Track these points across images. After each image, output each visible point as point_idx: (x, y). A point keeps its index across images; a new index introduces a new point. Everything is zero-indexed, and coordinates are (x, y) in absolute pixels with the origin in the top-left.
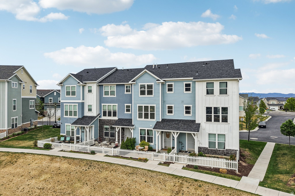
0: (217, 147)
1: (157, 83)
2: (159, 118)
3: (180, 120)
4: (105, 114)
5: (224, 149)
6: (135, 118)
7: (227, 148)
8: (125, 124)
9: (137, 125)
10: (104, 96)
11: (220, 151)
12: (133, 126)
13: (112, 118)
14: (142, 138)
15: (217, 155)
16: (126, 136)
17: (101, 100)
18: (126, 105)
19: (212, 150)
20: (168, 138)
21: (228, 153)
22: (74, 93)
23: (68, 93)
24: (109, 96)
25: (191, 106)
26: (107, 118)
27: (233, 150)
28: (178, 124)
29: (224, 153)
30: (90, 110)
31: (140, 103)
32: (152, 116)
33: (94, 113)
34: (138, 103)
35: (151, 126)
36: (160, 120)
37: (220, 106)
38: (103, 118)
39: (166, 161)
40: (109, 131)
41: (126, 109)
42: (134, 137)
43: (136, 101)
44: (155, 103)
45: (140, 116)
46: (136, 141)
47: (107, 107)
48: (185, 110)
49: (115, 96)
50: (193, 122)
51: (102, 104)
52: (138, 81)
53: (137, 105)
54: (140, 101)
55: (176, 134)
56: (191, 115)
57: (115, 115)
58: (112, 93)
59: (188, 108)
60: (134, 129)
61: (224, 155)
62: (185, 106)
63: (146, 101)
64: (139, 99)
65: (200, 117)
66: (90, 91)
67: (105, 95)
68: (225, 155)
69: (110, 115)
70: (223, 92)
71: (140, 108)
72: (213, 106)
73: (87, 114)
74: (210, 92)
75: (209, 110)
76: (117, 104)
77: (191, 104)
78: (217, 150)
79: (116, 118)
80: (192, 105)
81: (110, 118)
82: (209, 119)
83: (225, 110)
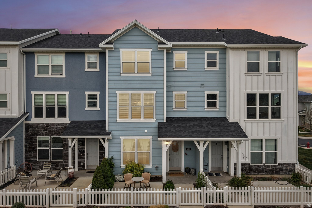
0: (264, 161)
1: (158, 49)
2: (162, 115)
3: (201, 119)
4: (39, 113)
5: (275, 162)
6: (113, 118)
7: (279, 161)
9: (117, 132)
10: (36, 76)
11: (269, 166)
12: (109, 133)
13: (56, 120)
15: (265, 174)
16: (87, 154)
17: (30, 84)
18: (87, 93)
19: (256, 167)
20: (175, 153)
21: (282, 170)
24: (50, 76)
25: (217, 93)
26: (44, 120)
27: (289, 164)
29: (276, 169)
30: (2, 104)
31: (123, 87)
33: (13, 112)
34: (119, 87)
35: (146, 131)
36: (165, 121)
37: (269, 91)
38: (35, 121)
39: (208, 204)
41: (87, 101)
42: (111, 156)
43: (113, 85)
44: (154, 87)
46: (116, 164)
47: (44, 97)
48: (206, 101)
49: (64, 76)
50: (224, 121)
51: (33, 93)
52: (117, 44)
53: (117, 92)
54: (123, 85)
55: (202, 144)
56: (217, 109)
57: (62, 112)
58: (56, 69)
59: (212, 97)
60: (109, 140)
61: (275, 174)
62: (207, 93)
63: (136, 83)
64: (122, 79)
65: (236, 111)
66: (2, 64)
67: (39, 73)
68: (277, 173)
69: (50, 113)
72: (258, 91)
74: (253, 68)
75: (251, 98)
76: (67, 93)
77: (217, 90)
78: (265, 166)
79: (66, 121)
80: (219, 92)
81: (50, 121)
82: (251, 114)
83: (277, 98)
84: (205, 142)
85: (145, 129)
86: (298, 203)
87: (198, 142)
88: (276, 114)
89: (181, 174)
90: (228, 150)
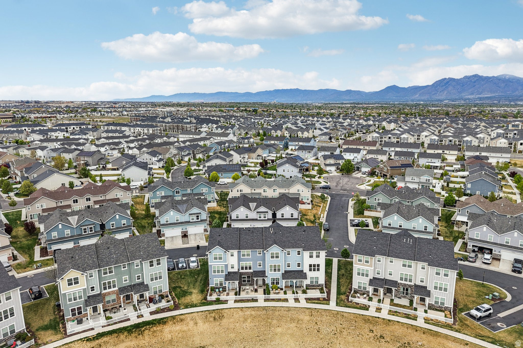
0: (314, 283)
1: (282, 252)
2: (282, 271)
3: (295, 271)
4: (242, 268)
5: (317, 284)
6: (268, 272)
7: (319, 283)
8: (261, 276)
9: (269, 276)
10: (242, 257)
12: (267, 277)
13: (248, 271)
14: (273, 283)
15: (313, 287)
17: (239, 260)
18: (258, 262)
21: (319, 286)
22: (220, 258)
23: (216, 258)
24: (246, 257)
26: (244, 271)
27: (322, 284)
28: (294, 274)
30: (233, 267)
31: (271, 263)
32: (279, 270)
33: (235, 270)
36: (284, 272)
37: (316, 264)
38: (241, 271)
40: (246, 279)
41: (258, 264)
43: (268, 262)
44: (280, 263)
45: (271, 270)
47: (243, 264)
48: (297, 265)
49: (250, 257)
50: (302, 272)
51: (241, 263)
52: (269, 251)
53: (269, 264)
56: (300, 267)
57: (250, 268)
59: (299, 264)
60: (267, 279)
61: (316, 287)
62: (297, 262)
63: (275, 262)
64: (270, 261)
65: (306, 269)
66: (232, 255)
69: (246, 268)
70: (318, 256)
71: (271, 266)
72: (313, 263)
73: (230, 270)
74: (311, 257)
75: (310, 266)
76: (252, 262)
79: (251, 271)
80: (301, 263)
81: (246, 271)
82: (310, 270)
83: (318, 265)
85: (278, 275)
88: (318, 270)
89: (289, 287)
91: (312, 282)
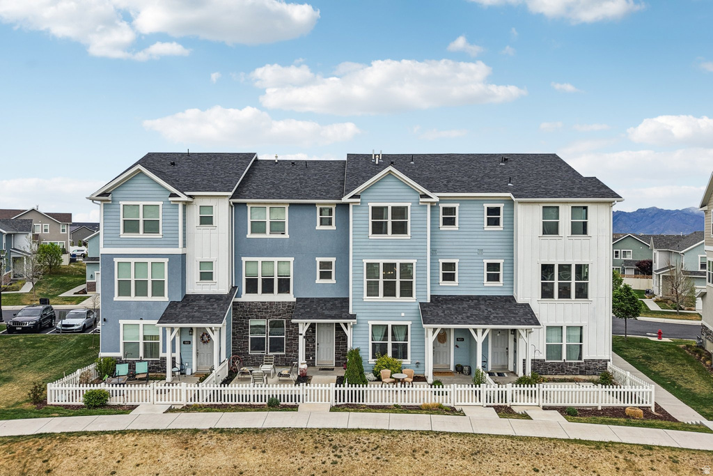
0: (564, 357)
1: (420, 204)
2: (424, 290)
3: (478, 298)
4: (252, 286)
5: (580, 358)
6: (359, 297)
7: (585, 356)
8: (326, 312)
9: (364, 314)
10: (249, 235)
11: (571, 364)
12: (354, 317)
13: (276, 297)
15: (566, 374)
16: (318, 344)
17: (239, 247)
18: (319, 260)
19: (553, 365)
20: (441, 344)
21: (589, 369)
22: (151, 227)
23: (131, 226)
24: (268, 235)
25: (501, 261)
26: (259, 297)
27: (599, 361)
28: (476, 307)
29: (581, 368)
30: (206, 276)
31: (371, 254)
32: (407, 290)
33: (220, 285)
34: (366, 254)
35: (403, 315)
36: (429, 301)
37: (573, 261)
38: (246, 298)
40: (267, 337)
41: (318, 270)
42: (355, 347)
43: (359, 251)
44: (414, 254)
45: (372, 290)
46: (363, 358)
47: (258, 266)
48: (486, 272)
49: (287, 236)
50: (510, 302)
51: (244, 259)
52: (366, 197)
53: (363, 260)
54: (372, 251)
55: (480, 332)
56: (500, 283)
57: (284, 286)
58: (277, 227)
59: (493, 267)
60: (353, 326)
61: (580, 374)
62: (486, 261)
63: (389, 248)
64: (370, 244)
65: (527, 289)
66: (206, 220)
67: (252, 232)
68: (582, 373)
69: (268, 285)
70: (580, 229)
71: (372, 269)
72: (556, 261)
73: (196, 287)
74: (550, 229)
75: (547, 270)
76: (291, 259)
77: (500, 257)
78: (566, 363)
79: (289, 298)
80: (503, 261)
81: (268, 298)
82: (547, 293)
83: (581, 270)
84: (484, 330)
85: (402, 310)
86: (595, 404)
87: (475, 330)
88: (582, 293)
89: (451, 373)
90: (515, 340)
91: (553, 350)
